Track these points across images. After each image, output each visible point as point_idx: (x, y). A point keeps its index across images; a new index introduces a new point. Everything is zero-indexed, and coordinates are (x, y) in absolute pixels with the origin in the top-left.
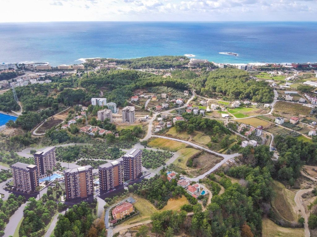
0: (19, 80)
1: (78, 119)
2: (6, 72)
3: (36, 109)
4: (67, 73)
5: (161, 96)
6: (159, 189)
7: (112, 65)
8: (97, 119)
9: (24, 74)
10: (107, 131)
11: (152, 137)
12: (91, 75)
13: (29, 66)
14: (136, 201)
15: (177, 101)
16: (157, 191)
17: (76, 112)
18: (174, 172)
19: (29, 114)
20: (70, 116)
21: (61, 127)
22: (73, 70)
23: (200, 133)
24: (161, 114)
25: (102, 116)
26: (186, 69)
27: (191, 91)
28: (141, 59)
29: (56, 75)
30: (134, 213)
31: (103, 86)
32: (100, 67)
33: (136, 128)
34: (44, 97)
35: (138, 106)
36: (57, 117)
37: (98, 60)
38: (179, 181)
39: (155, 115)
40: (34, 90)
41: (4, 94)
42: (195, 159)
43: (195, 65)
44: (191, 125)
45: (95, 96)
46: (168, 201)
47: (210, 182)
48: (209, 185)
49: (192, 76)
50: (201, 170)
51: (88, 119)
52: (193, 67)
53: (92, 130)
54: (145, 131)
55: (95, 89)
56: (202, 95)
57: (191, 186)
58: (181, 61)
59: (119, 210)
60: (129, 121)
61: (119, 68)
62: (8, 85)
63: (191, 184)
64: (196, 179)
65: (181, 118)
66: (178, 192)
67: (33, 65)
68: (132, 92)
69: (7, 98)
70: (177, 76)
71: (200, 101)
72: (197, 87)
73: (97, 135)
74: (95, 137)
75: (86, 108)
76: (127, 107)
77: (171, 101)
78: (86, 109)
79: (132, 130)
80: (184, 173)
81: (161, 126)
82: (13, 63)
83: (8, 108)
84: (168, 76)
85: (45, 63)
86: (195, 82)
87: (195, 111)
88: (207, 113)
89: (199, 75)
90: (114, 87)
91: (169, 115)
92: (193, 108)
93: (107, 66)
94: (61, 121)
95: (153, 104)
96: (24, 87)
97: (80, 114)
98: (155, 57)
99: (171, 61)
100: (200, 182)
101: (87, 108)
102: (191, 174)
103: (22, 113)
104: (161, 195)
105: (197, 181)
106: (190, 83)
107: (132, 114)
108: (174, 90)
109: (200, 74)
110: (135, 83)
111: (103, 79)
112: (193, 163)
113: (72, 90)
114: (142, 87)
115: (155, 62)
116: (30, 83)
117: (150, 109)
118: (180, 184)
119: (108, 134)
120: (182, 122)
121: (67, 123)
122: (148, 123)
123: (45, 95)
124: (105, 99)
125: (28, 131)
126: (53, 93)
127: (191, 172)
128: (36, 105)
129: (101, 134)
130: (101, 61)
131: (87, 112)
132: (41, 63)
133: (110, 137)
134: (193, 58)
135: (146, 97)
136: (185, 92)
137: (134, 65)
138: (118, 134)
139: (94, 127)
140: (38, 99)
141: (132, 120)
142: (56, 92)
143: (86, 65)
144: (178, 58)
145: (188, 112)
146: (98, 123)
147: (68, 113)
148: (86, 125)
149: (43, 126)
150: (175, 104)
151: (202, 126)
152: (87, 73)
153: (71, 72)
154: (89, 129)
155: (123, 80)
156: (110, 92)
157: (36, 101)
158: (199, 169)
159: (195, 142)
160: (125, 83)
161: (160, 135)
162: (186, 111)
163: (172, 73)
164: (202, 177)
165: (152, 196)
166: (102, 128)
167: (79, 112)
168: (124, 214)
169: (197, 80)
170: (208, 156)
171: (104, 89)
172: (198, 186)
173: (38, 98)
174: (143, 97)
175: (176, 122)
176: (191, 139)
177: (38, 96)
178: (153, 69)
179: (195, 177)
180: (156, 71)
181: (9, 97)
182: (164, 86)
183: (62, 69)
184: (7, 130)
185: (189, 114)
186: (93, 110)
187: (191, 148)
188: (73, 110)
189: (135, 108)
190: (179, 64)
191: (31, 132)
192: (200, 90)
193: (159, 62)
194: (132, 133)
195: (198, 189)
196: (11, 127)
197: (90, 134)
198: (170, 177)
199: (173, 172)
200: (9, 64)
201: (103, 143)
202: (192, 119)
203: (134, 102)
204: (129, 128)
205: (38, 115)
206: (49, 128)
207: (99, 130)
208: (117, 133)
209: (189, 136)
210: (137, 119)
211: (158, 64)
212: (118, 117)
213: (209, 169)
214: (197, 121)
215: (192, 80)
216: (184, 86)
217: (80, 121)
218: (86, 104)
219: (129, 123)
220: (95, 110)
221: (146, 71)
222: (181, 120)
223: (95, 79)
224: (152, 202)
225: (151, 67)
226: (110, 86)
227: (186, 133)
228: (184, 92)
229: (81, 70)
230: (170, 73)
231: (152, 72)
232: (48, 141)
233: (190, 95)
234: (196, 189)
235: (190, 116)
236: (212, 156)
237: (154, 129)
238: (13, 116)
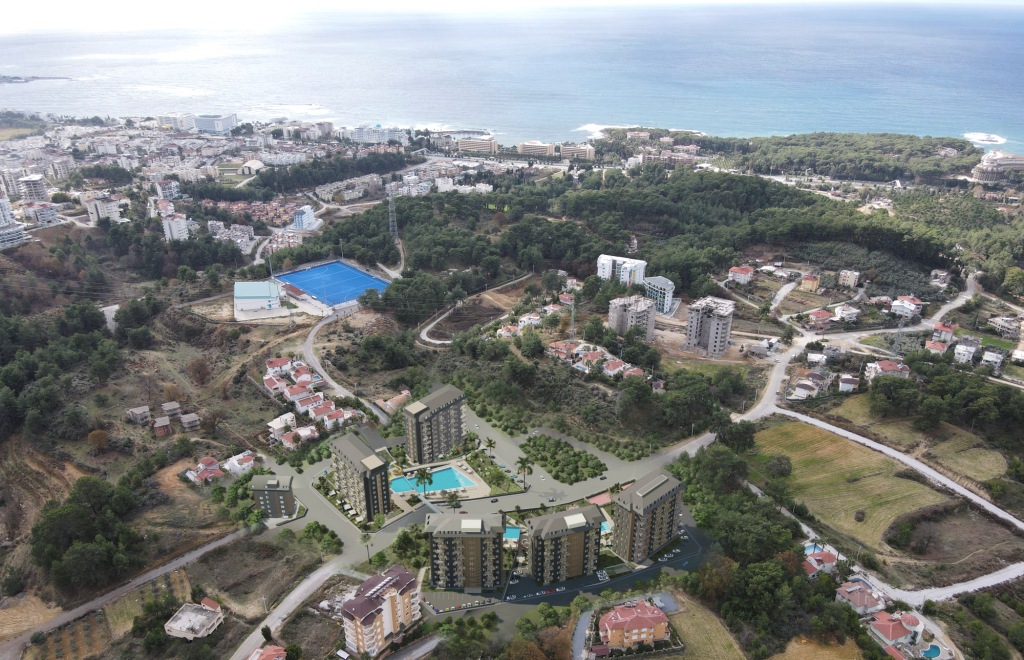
0: (410, 177)
1: (550, 313)
2: (382, 150)
3: (440, 268)
4: (541, 167)
5: (837, 278)
6: (767, 594)
7: (681, 154)
8: (606, 324)
9: (424, 161)
10: (628, 366)
11: (774, 414)
12: (612, 181)
13: (440, 138)
14: (682, 610)
15: (896, 303)
16: (757, 595)
17: (547, 293)
18: (834, 552)
19: (418, 279)
20: (527, 302)
21: (496, 330)
22: (558, 160)
23: (967, 436)
24: (827, 341)
25: (622, 316)
26: (957, 189)
27: (962, 275)
28: (790, 138)
29: (509, 172)
30: (666, 644)
31: (641, 220)
32: (644, 158)
33: (725, 373)
34: (465, 235)
35: (747, 302)
36: (489, 297)
37: (642, 134)
38: (844, 584)
39: (801, 342)
40: (441, 209)
41: (368, 212)
42: (924, 526)
43: (1001, 175)
44: (932, 399)
45: (610, 250)
46: (789, 639)
47: (970, 623)
48: (961, 630)
49: (981, 217)
50: (942, 568)
51: (577, 320)
52: (991, 183)
53: (584, 354)
54: (754, 389)
55: (614, 227)
56: (1006, 294)
57: (888, 616)
58: (946, 156)
59: (621, 619)
60: (706, 347)
61: (704, 165)
62: (380, 190)
63: (890, 610)
64: (916, 598)
65: (900, 366)
66: (832, 620)
67: (452, 136)
68: (736, 250)
69: (373, 226)
70: (915, 212)
71: (993, 316)
72: (992, 263)
73: (597, 376)
74: (590, 378)
75: (578, 285)
76: (709, 301)
77: (874, 300)
78: (578, 289)
79: (709, 379)
80: (870, 565)
81: (817, 385)
82: (401, 127)
83: (371, 253)
84: (878, 207)
85: (482, 133)
86: (988, 242)
87: (963, 352)
88: (1015, 367)
89: (1012, 218)
90: (676, 227)
91: (856, 349)
92: (955, 338)
93: (666, 155)
94: (499, 311)
95: (802, 303)
96: (417, 197)
97: (556, 301)
98: (844, 136)
99: (903, 156)
100: (929, 610)
101: (582, 284)
102: (895, 574)
103: (403, 274)
104: (770, 614)
105: (917, 604)
106: (965, 244)
107: (720, 327)
108: (892, 263)
109: (1015, 213)
110: (752, 222)
111: (646, 196)
112: (913, 535)
113: (547, 222)
114: (776, 237)
115: (841, 152)
116: (434, 189)
117: (788, 316)
118: (847, 596)
119: (630, 376)
120: (902, 384)
121: (514, 322)
122: (772, 366)
123: (468, 227)
124: (640, 264)
125: (408, 327)
126: (492, 224)
127: (898, 567)
128: (440, 255)
129: (610, 372)
130: (651, 137)
131: (578, 297)
132: (473, 133)
133: (636, 388)
134: (998, 148)
135: (780, 273)
136: (936, 277)
137: (761, 160)
138: (662, 383)
139: (592, 346)
140: (449, 238)
141: (718, 344)
142: (501, 224)
143: (601, 148)
144: (935, 146)
145: (933, 351)
146: (606, 338)
147: (522, 290)
148: (568, 338)
149: (449, 319)
150: (887, 315)
151: (981, 409)
152: (600, 173)
153: (551, 167)
154: (575, 351)
155: (710, 208)
156: (661, 243)
157: (443, 244)
158: (934, 562)
159: (937, 463)
160: (716, 219)
161: (804, 413)
162: (923, 345)
163: (896, 200)
164: (939, 595)
165: (736, 609)
166: (614, 352)
167: (555, 292)
168: (635, 638)
169: (995, 235)
170: (983, 526)
171: (645, 230)
172: (916, 623)
173: (448, 235)
174: (770, 274)
175: (876, 380)
176: (922, 449)
177: (450, 230)
178: (828, 180)
179: (910, 587)
180: (837, 188)
181: (378, 225)
182: (856, 242)
183: (530, 155)
184: (359, 316)
185: (934, 359)
186: (598, 294)
187: (916, 483)
188: (538, 283)
189: (736, 306)
190: (932, 168)
191: (415, 331)
192: (1003, 274)
193: (856, 154)
194: (707, 389)
195: (916, 633)
196: (369, 308)
197: (574, 366)
198: (815, 564)
199: (829, 549)
200: (392, 128)
201: (611, 402)
202: (944, 378)
203: (735, 286)
204: (703, 371)
205: (443, 285)
206: (465, 328)
207: (605, 360)
208: (661, 378)
209: (919, 437)
210: (734, 344)
211: (851, 161)
212: (672, 328)
213: (975, 573)
214: (962, 388)
215: (974, 235)
216: (938, 251)
217: (553, 322)
218: (580, 270)
219: (704, 353)
220: (603, 292)
221: (799, 184)
222: (897, 375)
223: (621, 195)
224: (734, 628)
225: (818, 170)
226: (666, 222)
227: (907, 423)
228: (933, 273)
229: (584, 161)
230: (890, 197)
231: (821, 189)
232: (456, 366)
233: (954, 289)
234: (907, 632)
235: (937, 366)
236: (1000, 531)
237: (788, 387)
238: (379, 277)
